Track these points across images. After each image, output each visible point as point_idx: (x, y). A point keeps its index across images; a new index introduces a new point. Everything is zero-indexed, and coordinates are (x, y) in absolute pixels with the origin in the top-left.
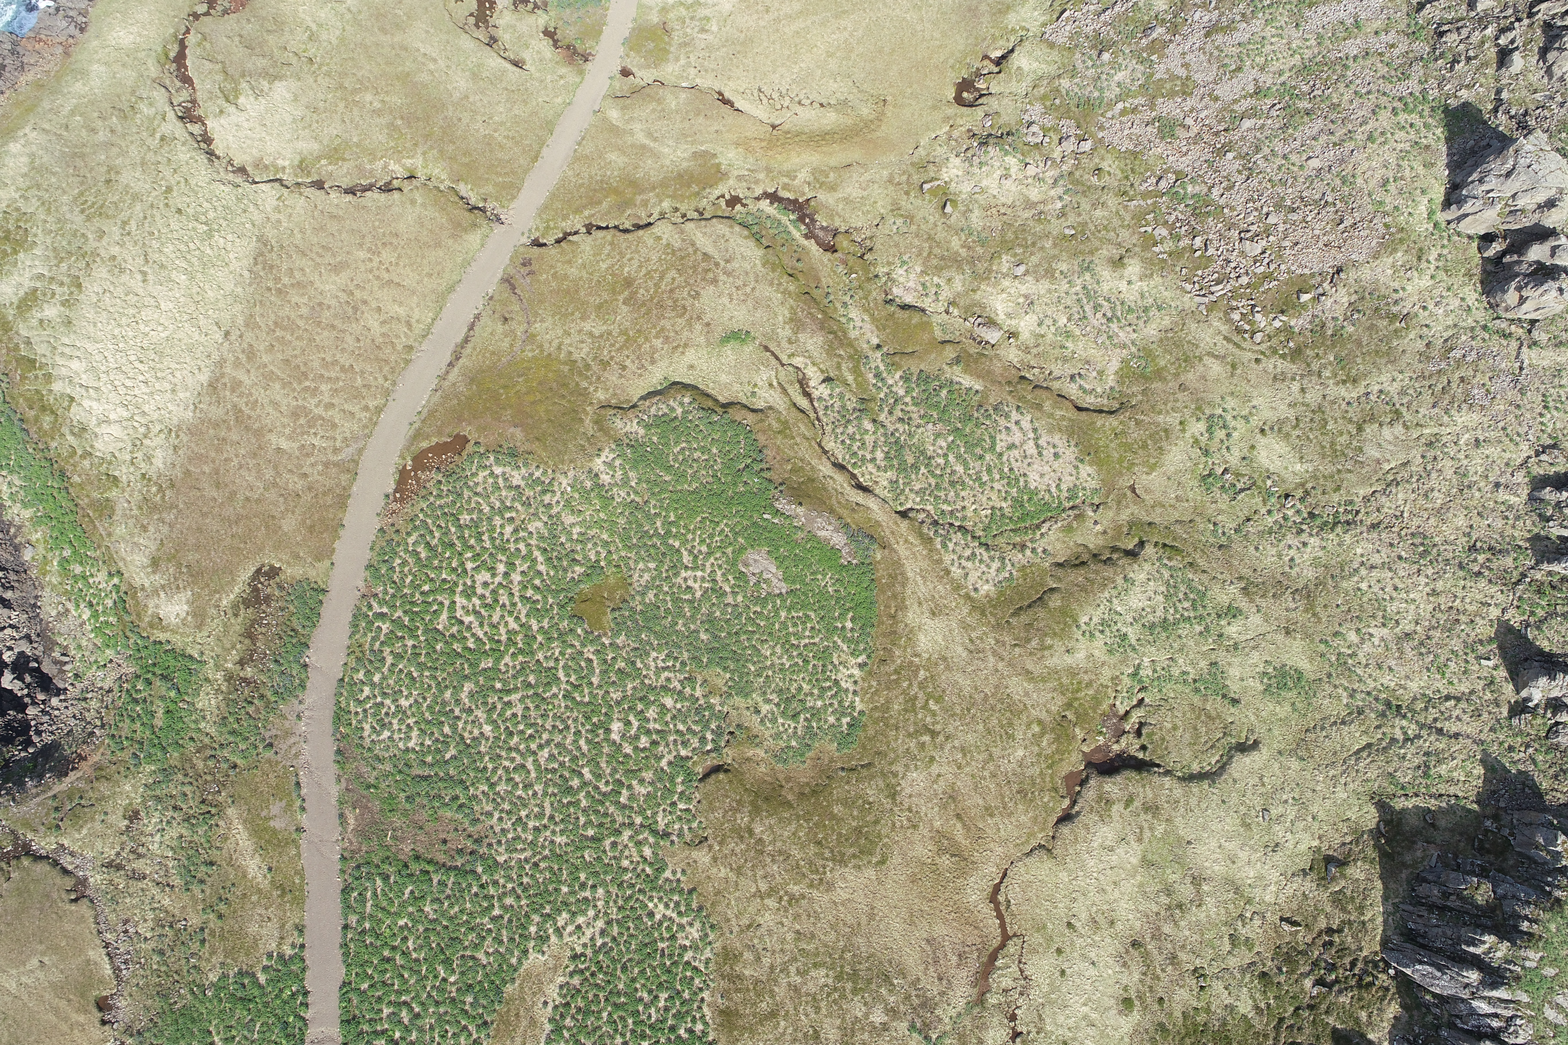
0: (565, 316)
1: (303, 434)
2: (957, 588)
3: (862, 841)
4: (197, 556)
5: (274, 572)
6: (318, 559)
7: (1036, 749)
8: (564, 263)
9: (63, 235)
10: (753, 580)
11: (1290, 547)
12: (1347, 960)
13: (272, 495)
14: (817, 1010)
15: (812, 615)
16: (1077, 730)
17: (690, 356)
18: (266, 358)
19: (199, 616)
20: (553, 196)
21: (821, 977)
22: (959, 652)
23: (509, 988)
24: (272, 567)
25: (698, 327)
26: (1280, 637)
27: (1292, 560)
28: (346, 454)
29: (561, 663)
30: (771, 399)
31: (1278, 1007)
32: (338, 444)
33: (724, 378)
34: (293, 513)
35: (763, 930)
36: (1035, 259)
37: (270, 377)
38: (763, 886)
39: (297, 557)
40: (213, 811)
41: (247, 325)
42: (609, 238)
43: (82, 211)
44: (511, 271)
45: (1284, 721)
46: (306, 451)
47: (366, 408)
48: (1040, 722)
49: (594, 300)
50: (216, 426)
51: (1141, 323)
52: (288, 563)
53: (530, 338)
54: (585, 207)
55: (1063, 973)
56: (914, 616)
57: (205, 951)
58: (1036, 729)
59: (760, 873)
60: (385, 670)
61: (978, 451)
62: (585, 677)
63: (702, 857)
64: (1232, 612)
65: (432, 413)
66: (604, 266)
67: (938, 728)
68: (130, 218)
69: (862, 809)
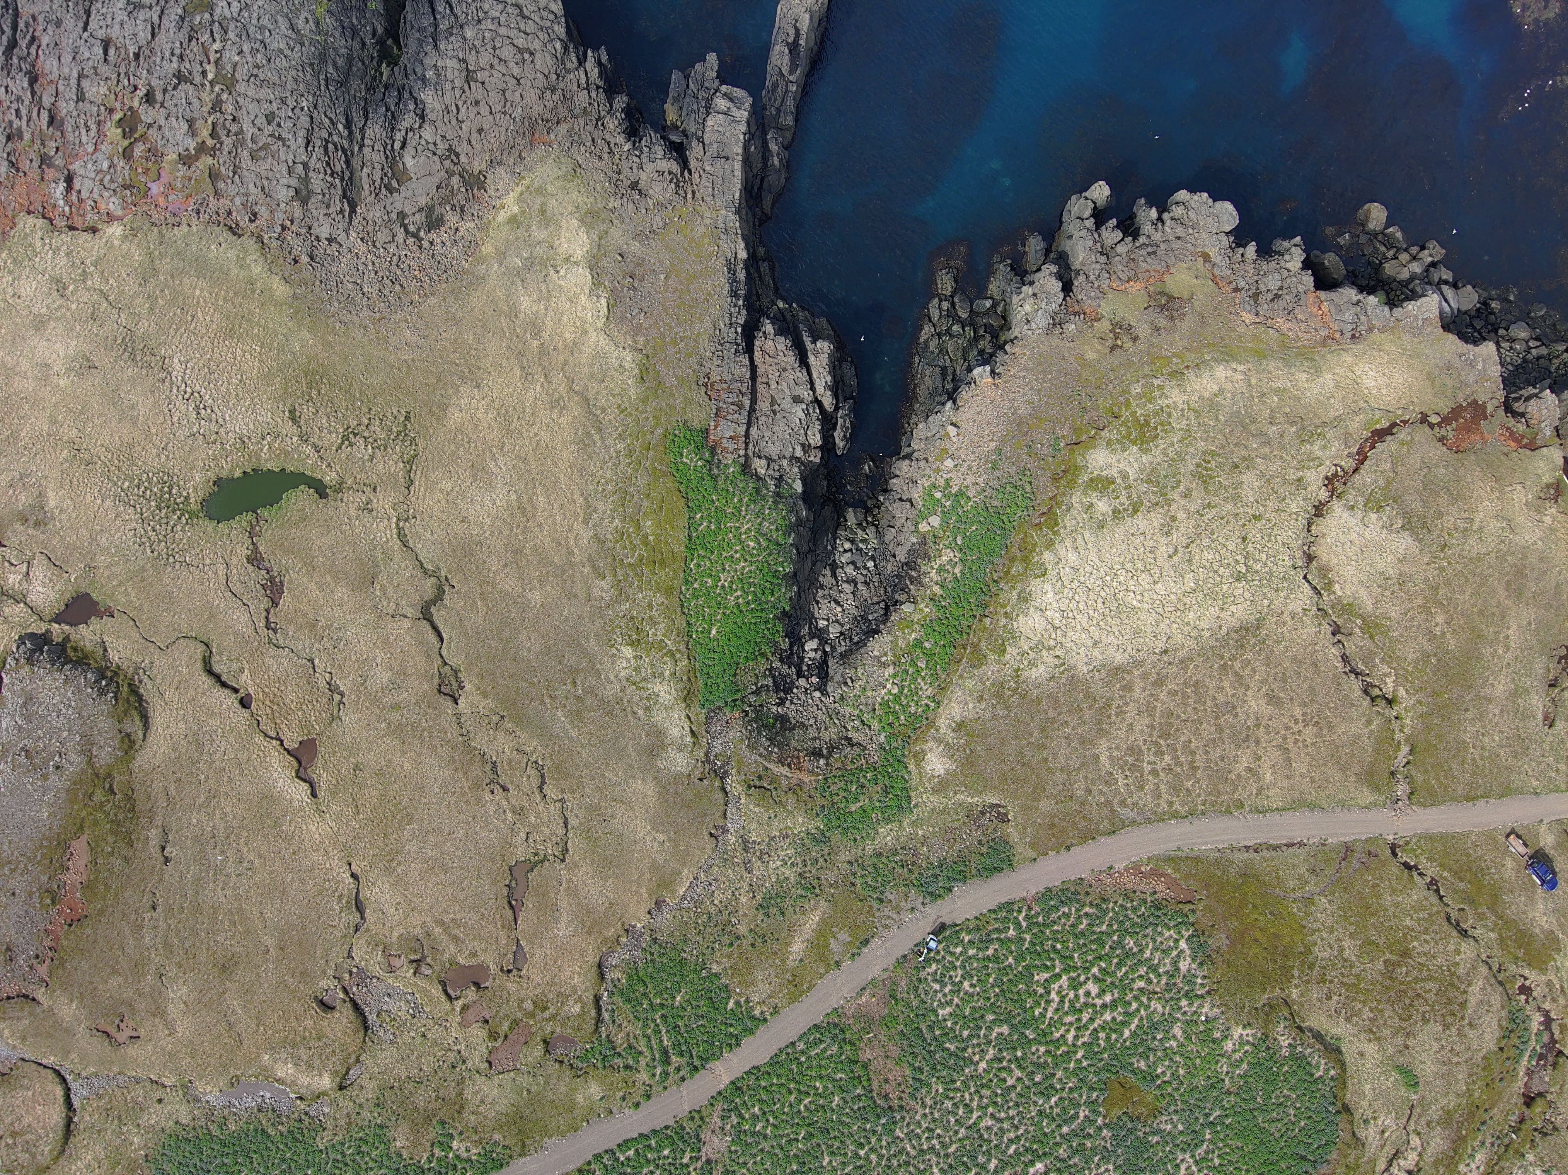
0: (1346, 919)
1: (1121, 768)
4: (983, 754)
5: (1003, 819)
6: (1033, 846)
8: (1390, 886)
9: (1170, 466)
13: (1059, 777)
17: (1371, 1049)
18: (1163, 696)
19: (942, 786)
20: (1444, 837)
24: (1006, 815)
25: (1399, 1040)
28: (1126, 813)
29: (1064, 1094)
30: (1370, 1140)
32: (1129, 801)
33: (1367, 1088)
34: (1057, 803)
37: (1151, 709)
39: (1025, 829)
40: (817, 891)
41: (1182, 661)
42: (1434, 909)
43: (1198, 466)
44: (1358, 847)
46: (1109, 780)
47: (1170, 804)
49: (1373, 935)
50: (1088, 696)
52: (1017, 825)
53: (1309, 901)
54: (1451, 871)
57: (726, 950)
60: (981, 953)
62: (1063, 1118)
65: (1197, 859)
66: (1407, 921)
68: (1216, 506)
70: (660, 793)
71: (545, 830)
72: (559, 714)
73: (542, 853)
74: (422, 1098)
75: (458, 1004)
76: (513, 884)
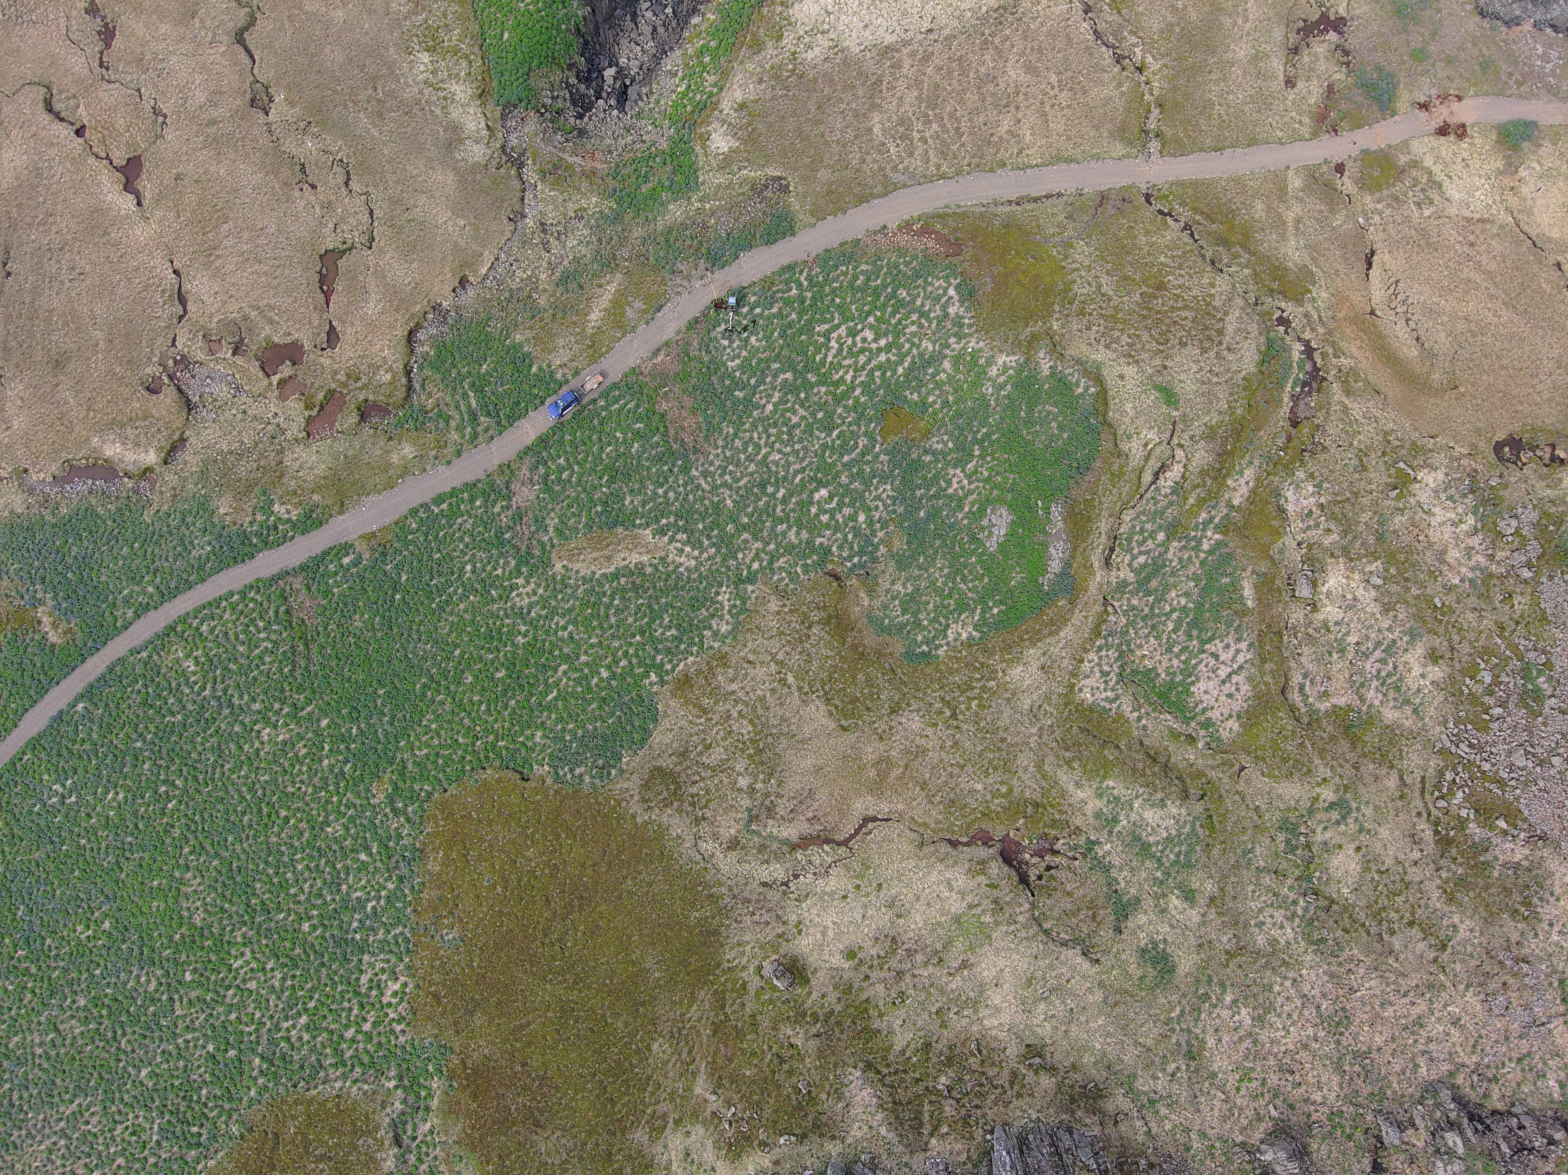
0: (1103, 258)
1: (893, 137)
2: (1074, 674)
3: (850, 707)
4: (764, 130)
5: (785, 189)
6: (812, 213)
7: (989, 797)
8: (1144, 228)
10: (985, 522)
11: (1272, 916)
12: (976, 1102)
13: (835, 148)
14: (724, 739)
15: (986, 580)
16: (1022, 821)
17: (1130, 371)
18: (930, 70)
19: (727, 162)
20: (1195, 184)
21: (746, 729)
22: (1026, 703)
23: (620, 530)
24: (788, 186)
25: (1158, 362)
26: (1193, 941)
27: (1263, 923)
28: (896, 177)
29: (844, 428)
30: (1134, 451)
31: (914, 1065)
32: (901, 166)
33: (1128, 407)
34: (834, 173)
35: (752, 672)
36: (1394, 588)
37: (918, 83)
38: (780, 656)
39: (805, 198)
40: (613, 265)
41: (946, 39)
42: (1188, 248)
44: (1113, 195)
45: (1128, 976)
46: (882, 149)
47: (938, 166)
48: (1010, 790)
49: (1129, 271)
50: (860, 74)
51: (1391, 704)
52: (797, 195)
53: (1068, 244)
54: (1202, 213)
55: (845, 897)
56: (1032, 653)
57: (529, 322)
58: (1004, 790)
59: (787, 649)
60: (766, 312)
61: (1195, 633)
62: (844, 449)
63: (774, 605)
64: (1189, 896)
65: (964, 215)
66: (1162, 259)
67: (961, 717)
69: (871, 694)
70: (460, 182)
71: (351, 220)
72: (361, 115)
73: (349, 242)
74: (243, 469)
75: (275, 379)
76: (324, 271)
